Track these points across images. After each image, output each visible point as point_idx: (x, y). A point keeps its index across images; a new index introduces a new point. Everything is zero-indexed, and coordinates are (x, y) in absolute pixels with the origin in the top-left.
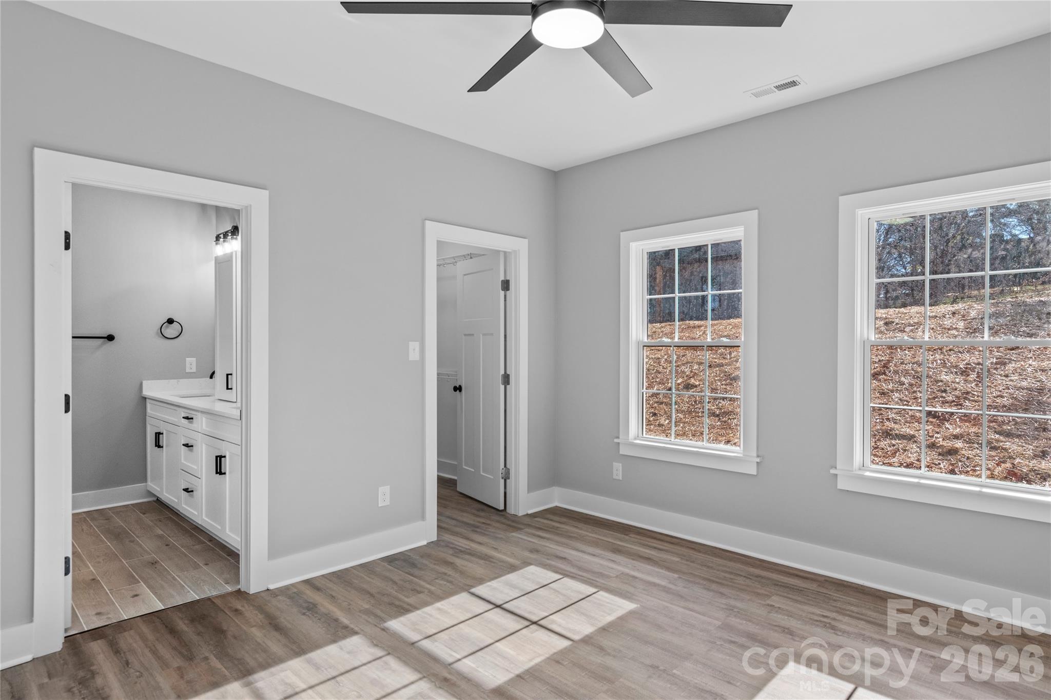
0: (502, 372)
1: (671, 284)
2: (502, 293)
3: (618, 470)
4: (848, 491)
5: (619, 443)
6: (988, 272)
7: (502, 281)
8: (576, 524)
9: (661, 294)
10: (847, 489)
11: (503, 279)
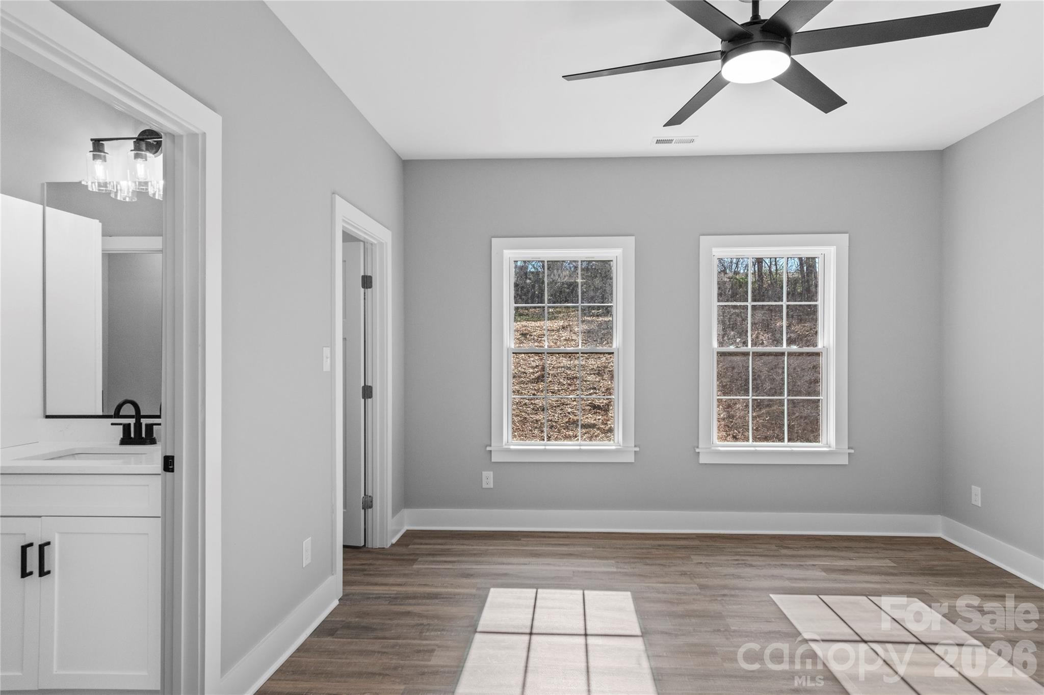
0: (363, 384)
1: (540, 295)
2: (362, 290)
3: (488, 479)
4: (706, 464)
5: (491, 451)
6: (784, 303)
7: (362, 276)
8: (461, 541)
9: (528, 303)
10: (705, 463)
11: (363, 274)
